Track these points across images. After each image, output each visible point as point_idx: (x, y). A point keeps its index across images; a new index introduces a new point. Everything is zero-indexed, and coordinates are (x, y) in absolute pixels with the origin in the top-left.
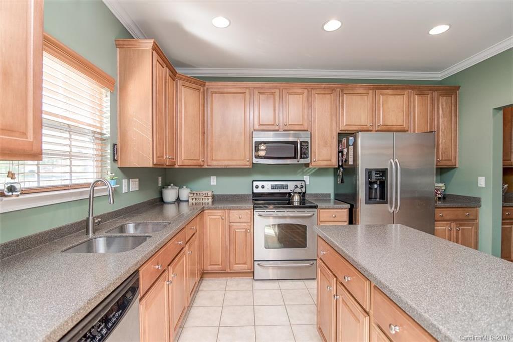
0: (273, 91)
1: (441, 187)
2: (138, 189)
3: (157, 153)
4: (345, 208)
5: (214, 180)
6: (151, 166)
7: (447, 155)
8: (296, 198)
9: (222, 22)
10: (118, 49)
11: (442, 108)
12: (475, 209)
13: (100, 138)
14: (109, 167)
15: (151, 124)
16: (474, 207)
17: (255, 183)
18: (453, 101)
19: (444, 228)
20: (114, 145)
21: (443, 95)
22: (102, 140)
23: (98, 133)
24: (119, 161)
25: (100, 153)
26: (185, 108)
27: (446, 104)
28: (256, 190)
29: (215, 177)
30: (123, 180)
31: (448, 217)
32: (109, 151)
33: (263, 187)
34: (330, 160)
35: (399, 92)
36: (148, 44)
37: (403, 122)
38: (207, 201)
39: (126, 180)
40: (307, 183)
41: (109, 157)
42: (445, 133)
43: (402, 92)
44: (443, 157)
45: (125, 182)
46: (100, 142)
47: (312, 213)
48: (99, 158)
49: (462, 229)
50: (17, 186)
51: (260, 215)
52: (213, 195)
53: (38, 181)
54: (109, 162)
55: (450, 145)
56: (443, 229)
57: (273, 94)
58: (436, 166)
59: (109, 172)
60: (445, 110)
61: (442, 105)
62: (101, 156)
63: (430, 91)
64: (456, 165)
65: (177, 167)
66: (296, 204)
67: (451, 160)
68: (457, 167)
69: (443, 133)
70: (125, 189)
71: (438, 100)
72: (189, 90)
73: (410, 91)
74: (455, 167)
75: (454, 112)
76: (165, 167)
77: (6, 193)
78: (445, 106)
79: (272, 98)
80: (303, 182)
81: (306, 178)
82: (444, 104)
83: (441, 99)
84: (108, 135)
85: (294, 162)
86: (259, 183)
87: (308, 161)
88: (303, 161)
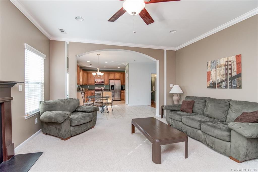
29: (89, 86)
34: (108, 84)
35: (118, 73)
81: (105, 86)
85: (101, 84)
86: (96, 87)
87: (104, 84)
88: (103, 84)
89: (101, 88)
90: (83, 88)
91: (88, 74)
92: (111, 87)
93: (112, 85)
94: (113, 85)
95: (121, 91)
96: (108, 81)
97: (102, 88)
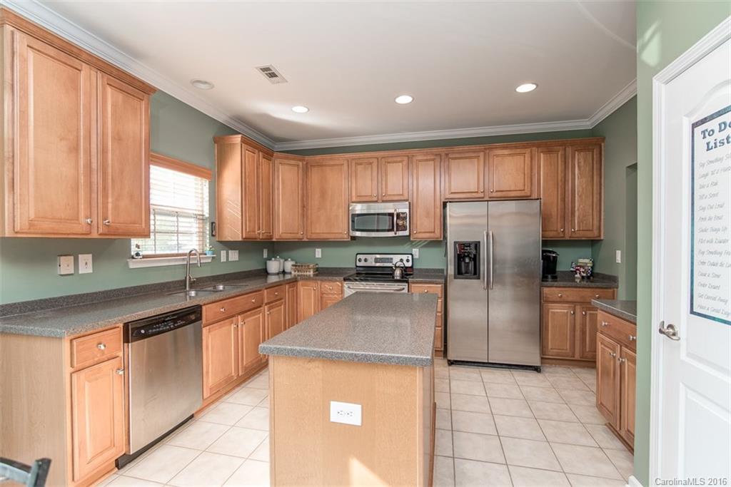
0: (371, 160)
1: (586, 263)
2: (237, 259)
3: (246, 229)
4: (440, 283)
5: (318, 253)
6: (240, 239)
7: (586, 224)
8: (398, 273)
9: (300, 109)
10: (216, 145)
11: (579, 166)
12: (612, 290)
13: (201, 218)
14: (208, 241)
15: (240, 205)
16: (610, 288)
17: (359, 257)
18: (595, 156)
19: (566, 311)
20: (212, 223)
21: (580, 151)
22: (203, 219)
23: (200, 215)
24: (217, 235)
25: (201, 230)
26: (283, 183)
27: (585, 161)
28: (359, 264)
29: (320, 250)
30: (222, 252)
31: (570, 299)
32: (208, 228)
33: (366, 260)
34: (434, 232)
35: (518, 151)
36: (237, 139)
37: (524, 185)
38: (308, 273)
39: (225, 252)
40: (416, 256)
41: (208, 232)
42: (584, 197)
43: (523, 151)
44: (579, 226)
45: (223, 253)
46: (201, 221)
47: (402, 287)
48: (201, 234)
49: (590, 314)
50: (141, 253)
51: (349, 287)
52: (318, 268)
53: (155, 250)
54: (208, 236)
55: (591, 211)
56: (564, 312)
57: (371, 164)
58: (542, 237)
59: (208, 245)
60: (582, 169)
61: (579, 163)
62: (203, 232)
63: (561, 147)
64: (600, 236)
65: (274, 240)
66: (398, 278)
67: (592, 230)
68: (602, 238)
69: (580, 196)
70: (223, 259)
71: (573, 157)
72: (287, 167)
73: (534, 148)
74: (598, 238)
75: (598, 170)
76: (258, 240)
77: (135, 257)
78: (582, 164)
79: (370, 169)
80: (410, 256)
81: (416, 251)
82: (582, 161)
83: (576, 155)
84: (207, 216)
85: (391, 234)
86: (362, 257)
87: (406, 233)
88: (400, 233)
89: (390, 260)
90: (286, 260)
91: (306, 170)
92: (460, 258)
93: (468, 245)
94: (477, 245)
95: (546, 290)
96: (439, 211)
97: (396, 259)
